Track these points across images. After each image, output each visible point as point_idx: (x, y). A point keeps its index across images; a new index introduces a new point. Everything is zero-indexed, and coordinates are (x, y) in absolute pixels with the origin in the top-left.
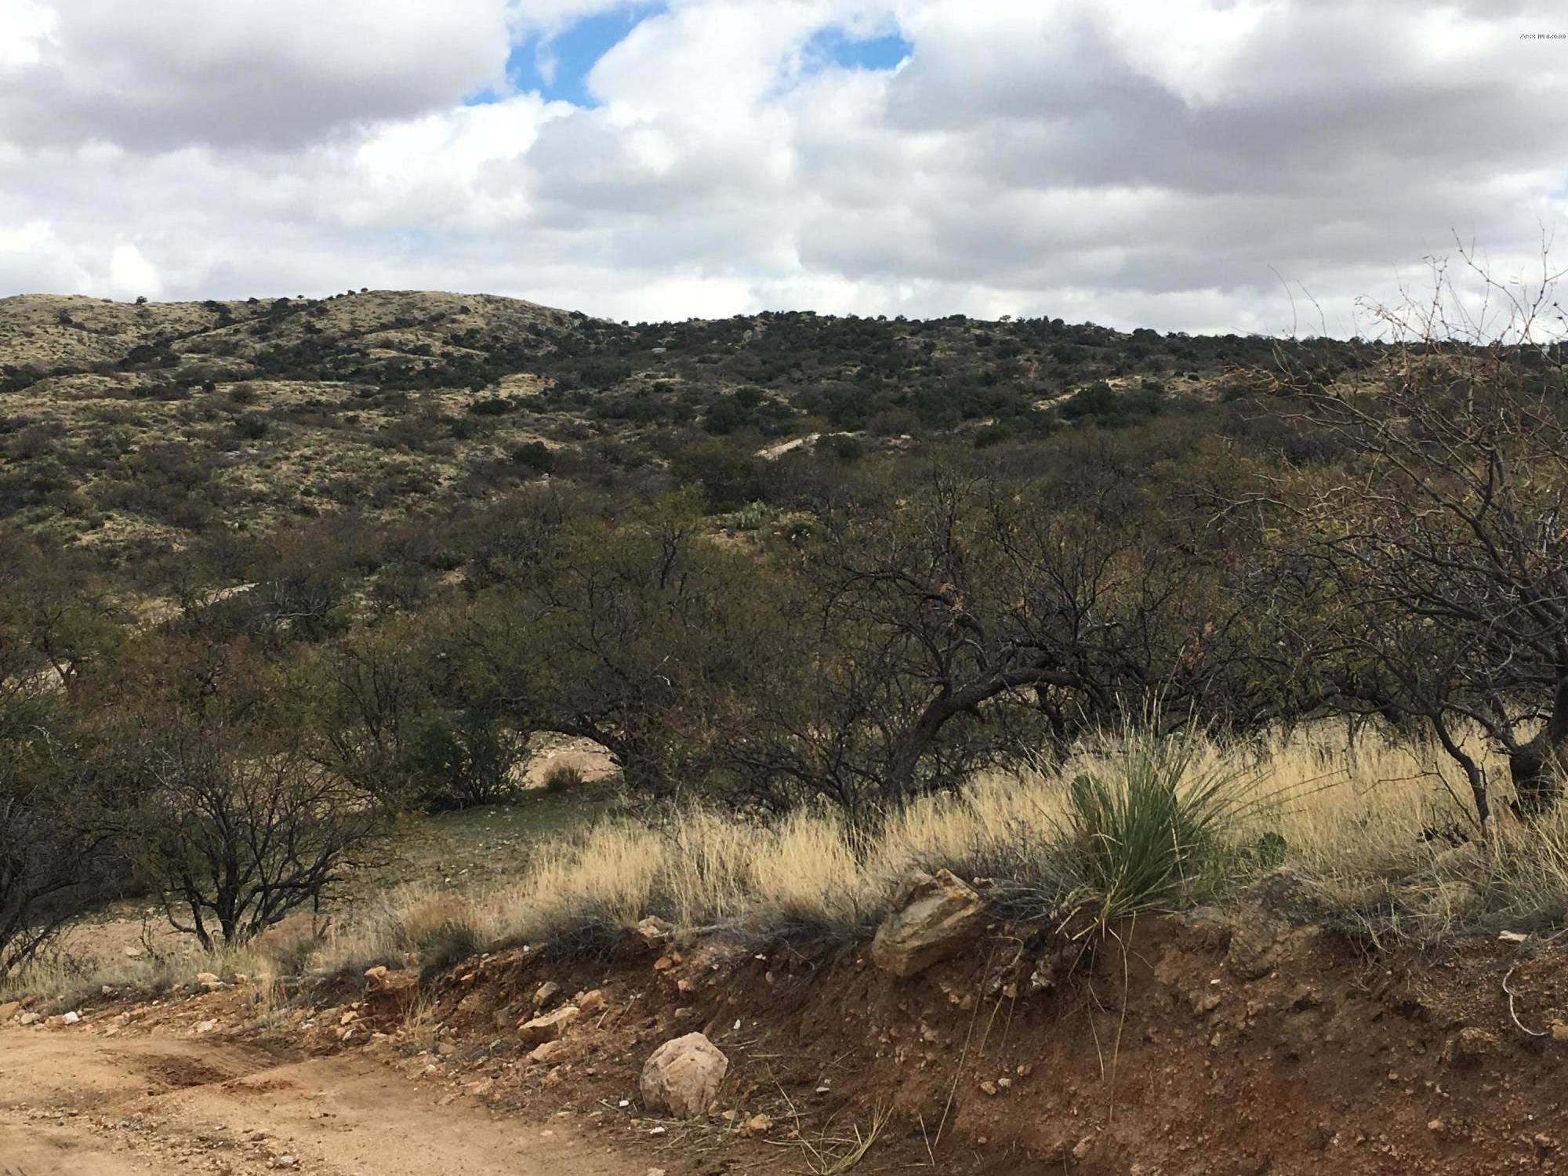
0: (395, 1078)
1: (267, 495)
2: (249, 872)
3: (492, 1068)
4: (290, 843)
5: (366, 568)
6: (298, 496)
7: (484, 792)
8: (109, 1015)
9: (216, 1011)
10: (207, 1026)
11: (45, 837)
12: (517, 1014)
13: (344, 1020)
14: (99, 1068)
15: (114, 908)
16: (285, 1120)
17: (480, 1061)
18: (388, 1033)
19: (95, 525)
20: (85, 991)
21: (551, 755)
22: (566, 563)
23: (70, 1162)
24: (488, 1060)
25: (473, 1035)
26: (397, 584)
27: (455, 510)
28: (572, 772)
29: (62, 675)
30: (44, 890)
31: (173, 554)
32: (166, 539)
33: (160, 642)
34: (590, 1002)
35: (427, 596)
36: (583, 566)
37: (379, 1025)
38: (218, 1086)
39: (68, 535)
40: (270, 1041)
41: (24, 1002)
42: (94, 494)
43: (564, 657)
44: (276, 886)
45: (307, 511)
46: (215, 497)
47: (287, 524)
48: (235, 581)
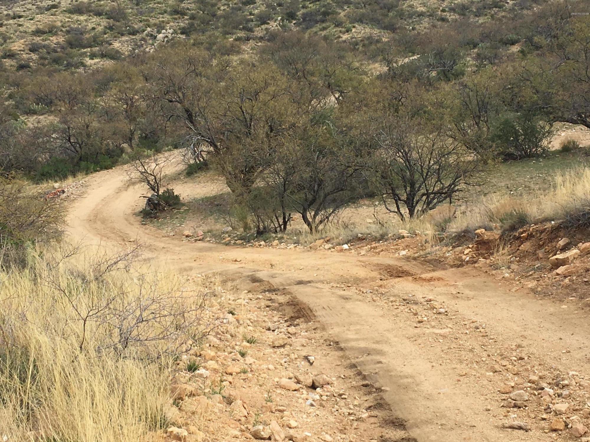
0: (490, 279)
1: (425, 13)
2: (420, 186)
3: (536, 277)
4: (438, 174)
5: (472, 46)
6: (439, 13)
7: (530, 152)
8: (362, 247)
9: (407, 246)
10: (404, 253)
11: (332, 169)
12: (548, 253)
13: (466, 252)
14: (358, 268)
15: (362, 202)
16: (440, 294)
17: (531, 273)
18: (486, 259)
19: (348, 31)
20: (351, 236)
21: (563, 134)
22: (572, 38)
23: (349, 305)
24: (535, 273)
25: (527, 261)
26: (487, 53)
27: (516, 16)
28: (574, 142)
29: (336, 98)
30: (332, 192)
31: (383, 42)
32: (379, 36)
33: (378, 83)
34: (585, 248)
35: (501, 58)
36: (582, 39)
37: (482, 255)
38: (410, 278)
39: (337, 36)
40: (432, 260)
41: (326, 239)
42: (347, 16)
43: (572, 85)
44: (432, 193)
45: (443, 20)
46: (401, 15)
47: (434, 26)
48: (410, 54)
